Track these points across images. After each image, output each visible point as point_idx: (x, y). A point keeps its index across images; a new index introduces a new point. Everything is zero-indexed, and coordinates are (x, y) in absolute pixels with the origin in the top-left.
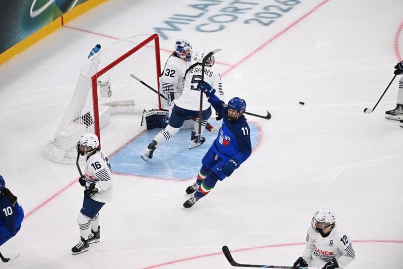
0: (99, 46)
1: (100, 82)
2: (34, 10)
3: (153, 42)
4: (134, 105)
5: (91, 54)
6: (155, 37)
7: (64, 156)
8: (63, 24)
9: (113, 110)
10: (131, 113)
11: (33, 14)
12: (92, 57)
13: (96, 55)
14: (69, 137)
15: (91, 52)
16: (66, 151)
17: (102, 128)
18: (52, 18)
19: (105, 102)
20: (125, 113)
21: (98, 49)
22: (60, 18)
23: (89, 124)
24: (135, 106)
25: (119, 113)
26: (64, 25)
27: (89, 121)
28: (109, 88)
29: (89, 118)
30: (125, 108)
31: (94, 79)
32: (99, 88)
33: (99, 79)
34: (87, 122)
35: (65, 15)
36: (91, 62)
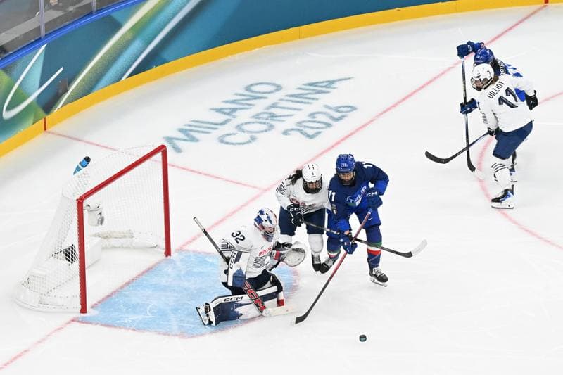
0: (87, 159)
1: (89, 206)
2: (8, 109)
3: (159, 156)
4: (132, 237)
5: (78, 169)
6: (162, 149)
7: (38, 301)
8: (45, 129)
9: (106, 242)
10: (128, 248)
11: (7, 115)
12: (78, 173)
13: (83, 170)
14: (46, 276)
15: (78, 167)
16: (42, 294)
17: (89, 267)
18: (31, 121)
19: (94, 233)
20: (121, 247)
21: (86, 162)
22: (42, 121)
23: (72, 260)
24: (134, 239)
25: (114, 247)
26: (47, 130)
27: (72, 256)
28: (100, 214)
29: (72, 252)
30: (120, 240)
31: (80, 202)
32: (86, 213)
33: (86, 202)
34: (69, 257)
35: (49, 118)
36: (77, 179)
